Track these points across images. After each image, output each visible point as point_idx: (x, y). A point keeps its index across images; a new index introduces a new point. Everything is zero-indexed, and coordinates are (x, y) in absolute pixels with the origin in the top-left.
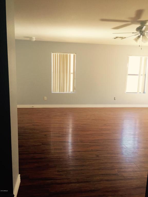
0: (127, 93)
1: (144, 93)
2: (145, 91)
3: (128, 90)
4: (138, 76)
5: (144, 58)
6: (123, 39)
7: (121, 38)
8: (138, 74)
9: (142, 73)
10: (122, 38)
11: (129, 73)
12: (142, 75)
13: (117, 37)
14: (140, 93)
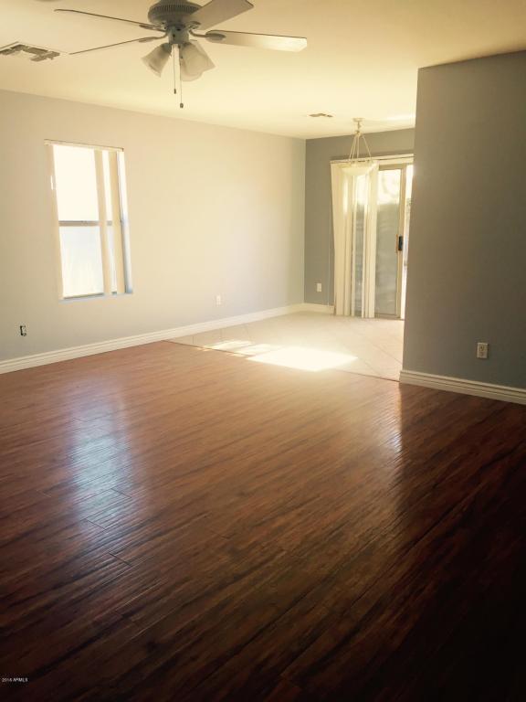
0: (66, 298)
1: (127, 291)
2: (131, 286)
3: (68, 290)
4: (97, 228)
5: (105, 154)
6: (43, 58)
7: (33, 55)
8: (95, 218)
9: (110, 216)
10: (40, 54)
11: (62, 218)
12: (110, 223)
13: (18, 48)
14: (114, 293)
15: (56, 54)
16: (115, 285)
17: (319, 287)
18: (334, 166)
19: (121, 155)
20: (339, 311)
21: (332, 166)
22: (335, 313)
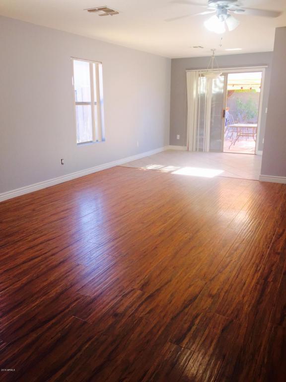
0: (78, 144)
1: (102, 140)
2: (104, 137)
10: (109, 12)
14: (97, 141)
15: (117, 13)
16: (97, 137)
17: (178, 137)
18: (189, 73)
19: (100, 66)
20: (190, 149)
21: (187, 73)
22: (188, 150)
